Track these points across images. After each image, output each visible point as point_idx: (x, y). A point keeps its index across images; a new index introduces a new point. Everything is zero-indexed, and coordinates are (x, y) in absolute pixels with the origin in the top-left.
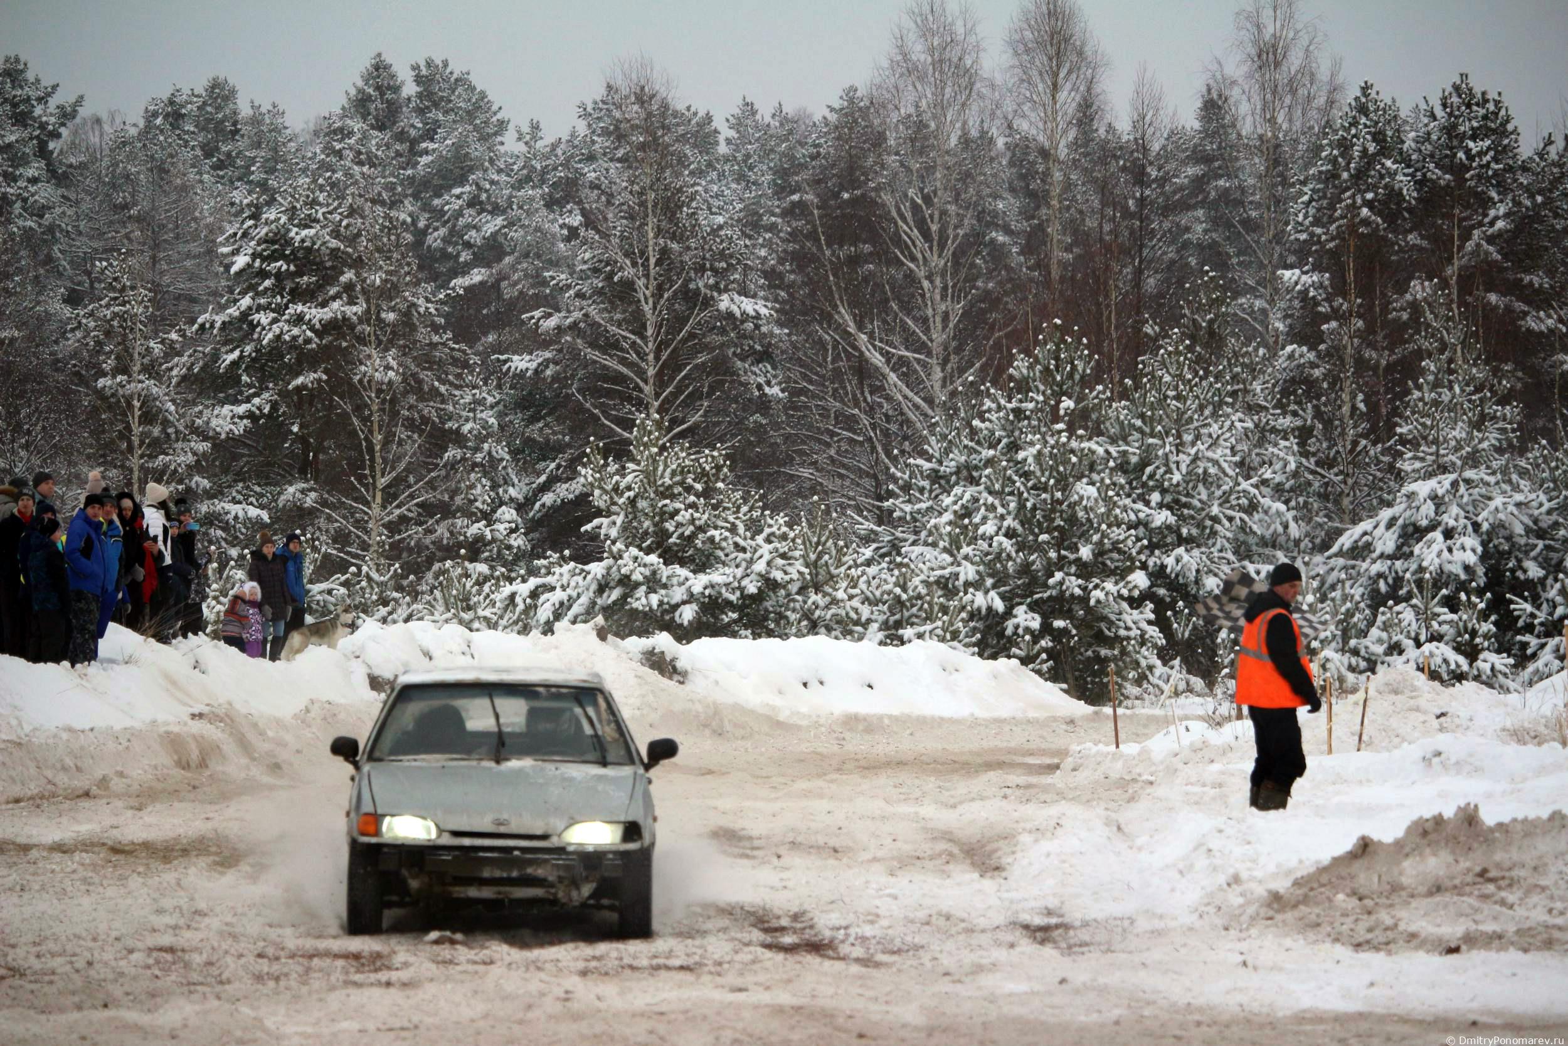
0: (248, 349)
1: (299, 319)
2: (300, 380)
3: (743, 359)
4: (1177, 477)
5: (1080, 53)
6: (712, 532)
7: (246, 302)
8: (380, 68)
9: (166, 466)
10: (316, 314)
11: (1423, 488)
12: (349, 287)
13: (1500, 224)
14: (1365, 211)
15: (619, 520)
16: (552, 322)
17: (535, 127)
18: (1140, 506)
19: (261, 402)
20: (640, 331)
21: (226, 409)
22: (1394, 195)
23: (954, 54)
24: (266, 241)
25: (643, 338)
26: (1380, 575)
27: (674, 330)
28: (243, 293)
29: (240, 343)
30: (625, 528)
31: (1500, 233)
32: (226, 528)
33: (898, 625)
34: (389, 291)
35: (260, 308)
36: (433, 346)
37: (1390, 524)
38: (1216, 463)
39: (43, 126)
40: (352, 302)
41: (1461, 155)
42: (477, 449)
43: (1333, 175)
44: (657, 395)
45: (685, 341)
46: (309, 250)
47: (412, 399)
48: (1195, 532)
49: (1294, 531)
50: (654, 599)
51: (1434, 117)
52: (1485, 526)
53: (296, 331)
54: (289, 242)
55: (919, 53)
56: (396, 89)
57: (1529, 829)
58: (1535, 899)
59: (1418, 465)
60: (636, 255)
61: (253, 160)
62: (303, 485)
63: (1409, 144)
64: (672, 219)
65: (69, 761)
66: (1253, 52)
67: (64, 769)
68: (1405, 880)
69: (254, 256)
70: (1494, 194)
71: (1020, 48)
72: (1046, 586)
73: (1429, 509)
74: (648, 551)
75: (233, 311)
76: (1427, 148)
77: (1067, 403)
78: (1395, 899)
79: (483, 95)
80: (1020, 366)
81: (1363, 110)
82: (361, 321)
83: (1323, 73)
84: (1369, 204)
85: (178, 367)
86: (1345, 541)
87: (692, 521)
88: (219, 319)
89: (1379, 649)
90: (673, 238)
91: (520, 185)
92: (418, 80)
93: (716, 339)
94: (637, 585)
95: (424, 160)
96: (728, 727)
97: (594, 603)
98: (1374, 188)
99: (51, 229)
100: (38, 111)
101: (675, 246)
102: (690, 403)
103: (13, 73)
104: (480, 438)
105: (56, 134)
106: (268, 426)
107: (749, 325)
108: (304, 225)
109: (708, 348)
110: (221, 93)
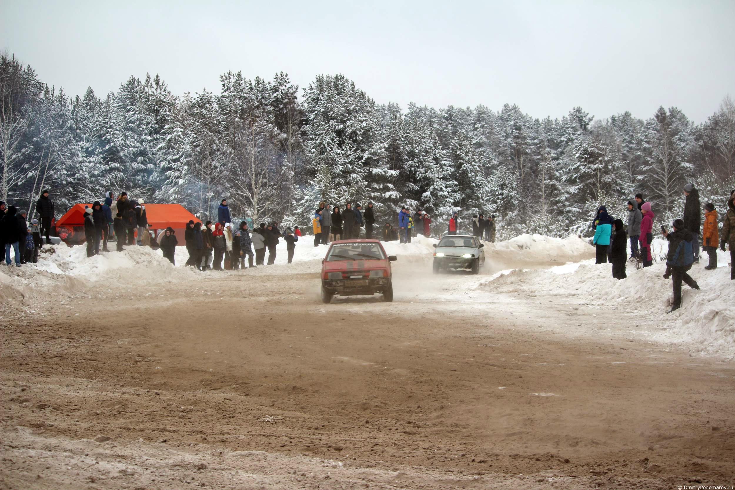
0: (579, 174)
2: (589, 181)
3: (687, 176)
7: (578, 164)
8: (661, 109)
9: (559, 200)
10: (594, 167)
12: (601, 161)
16: (645, 169)
17: (693, 123)
19: (581, 186)
20: (664, 170)
21: (573, 187)
24: (584, 151)
25: (665, 172)
27: (671, 169)
28: (578, 162)
29: (576, 173)
32: (573, 213)
34: (610, 161)
35: (582, 165)
39: (585, 122)
40: (601, 164)
42: (628, 196)
44: (667, 184)
45: (674, 172)
46: (592, 153)
47: (614, 185)
54: (588, 151)
55: (725, 110)
56: (665, 114)
60: (663, 154)
64: (672, 146)
69: (581, 154)
75: (575, 166)
77: (709, 188)
78: (504, 285)
79: (684, 115)
82: (603, 168)
85: (564, 178)
88: (573, 168)
90: (672, 150)
91: (689, 135)
92: (670, 112)
93: (681, 172)
100: (584, 119)
101: (672, 152)
102: (675, 186)
103: (579, 110)
104: (629, 194)
105: (588, 124)
106: (582, 191)
107: (689, 169)
108: (591, 147)
109: (679, 174)
110: (627, 115)
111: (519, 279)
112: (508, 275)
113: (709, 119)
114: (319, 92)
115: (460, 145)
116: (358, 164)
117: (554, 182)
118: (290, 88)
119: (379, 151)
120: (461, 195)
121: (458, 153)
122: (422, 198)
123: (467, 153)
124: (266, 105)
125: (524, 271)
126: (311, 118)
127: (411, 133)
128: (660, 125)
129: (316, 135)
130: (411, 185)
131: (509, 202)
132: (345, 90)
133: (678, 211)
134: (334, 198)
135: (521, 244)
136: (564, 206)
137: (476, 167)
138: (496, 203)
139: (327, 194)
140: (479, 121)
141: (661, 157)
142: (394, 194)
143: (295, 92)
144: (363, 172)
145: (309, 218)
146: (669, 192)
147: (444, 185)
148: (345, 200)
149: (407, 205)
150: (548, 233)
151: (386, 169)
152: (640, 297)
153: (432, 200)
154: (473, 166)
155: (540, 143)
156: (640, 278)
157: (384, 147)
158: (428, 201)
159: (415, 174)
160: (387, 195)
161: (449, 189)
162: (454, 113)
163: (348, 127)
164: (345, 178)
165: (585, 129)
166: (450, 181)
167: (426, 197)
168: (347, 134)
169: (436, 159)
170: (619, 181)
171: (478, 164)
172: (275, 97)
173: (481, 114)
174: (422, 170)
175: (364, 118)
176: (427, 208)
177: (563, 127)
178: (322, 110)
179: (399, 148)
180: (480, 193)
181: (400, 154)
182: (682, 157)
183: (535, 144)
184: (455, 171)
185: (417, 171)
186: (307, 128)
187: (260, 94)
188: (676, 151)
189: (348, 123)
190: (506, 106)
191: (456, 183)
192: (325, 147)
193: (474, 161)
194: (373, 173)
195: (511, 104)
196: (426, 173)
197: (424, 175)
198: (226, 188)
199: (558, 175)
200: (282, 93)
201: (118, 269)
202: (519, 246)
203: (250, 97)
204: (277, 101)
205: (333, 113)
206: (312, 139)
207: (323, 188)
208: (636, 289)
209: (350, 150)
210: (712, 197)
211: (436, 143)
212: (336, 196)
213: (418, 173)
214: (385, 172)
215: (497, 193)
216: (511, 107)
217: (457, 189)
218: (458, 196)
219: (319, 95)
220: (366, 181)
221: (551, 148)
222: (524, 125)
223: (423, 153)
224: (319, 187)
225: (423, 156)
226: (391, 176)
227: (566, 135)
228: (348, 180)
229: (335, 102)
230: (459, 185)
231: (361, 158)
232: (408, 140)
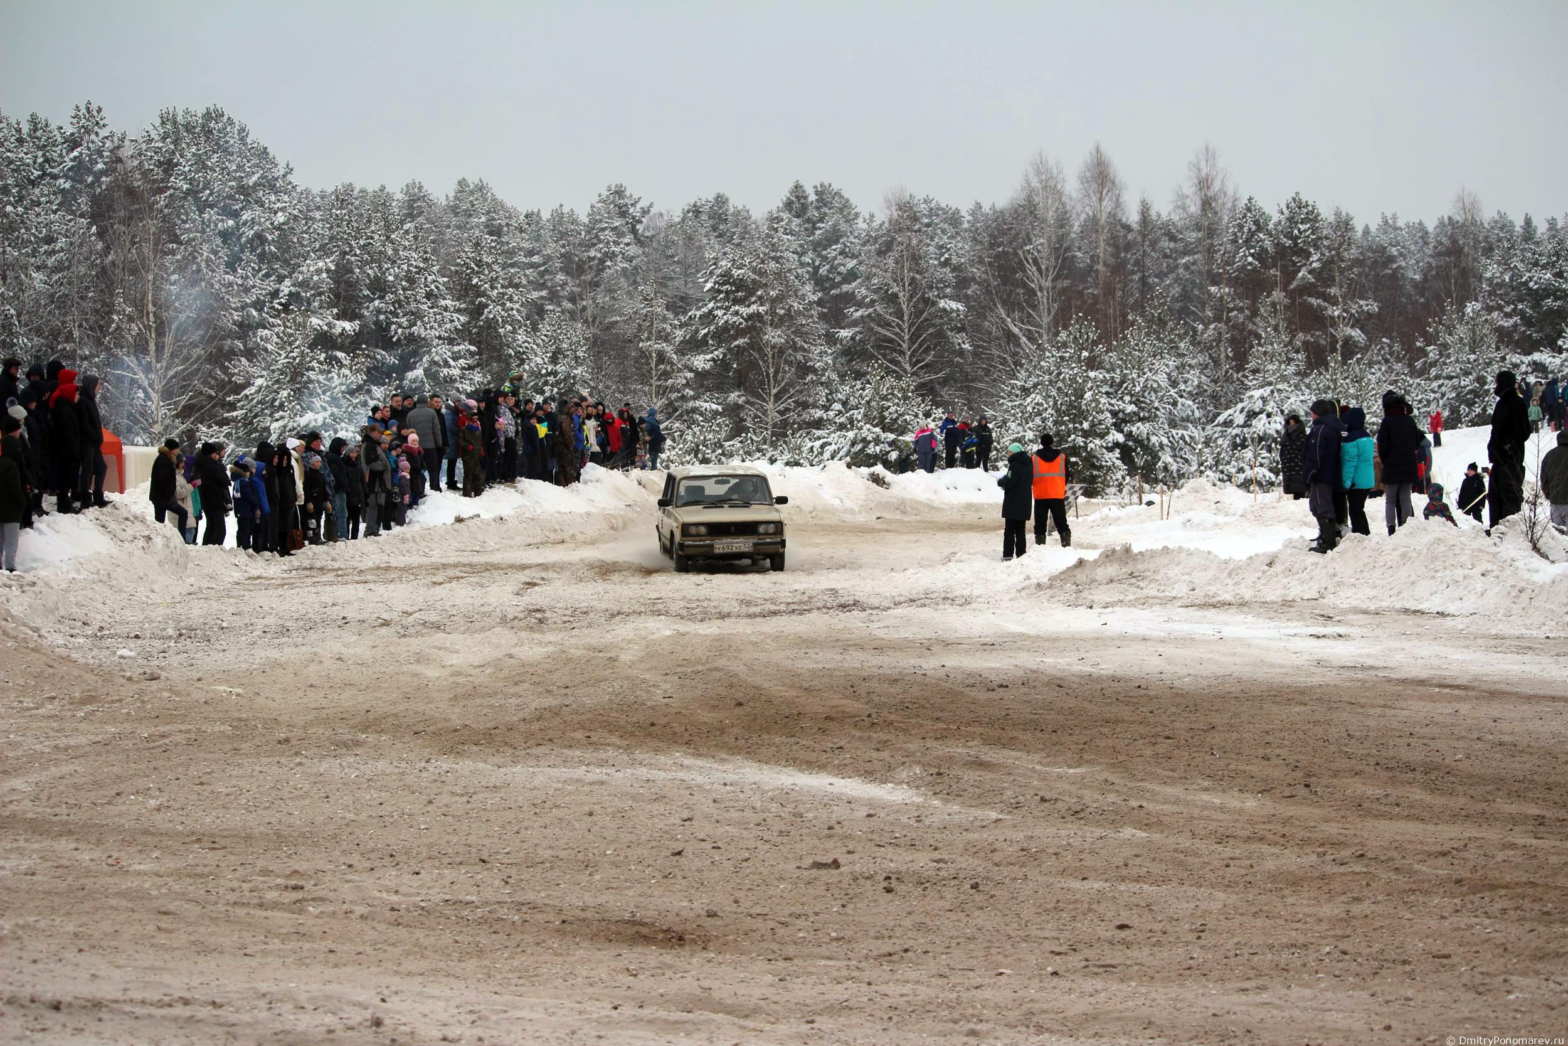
0: (712, 328)
1: (736, 313)
2: (736, 343)
3: (951, 331)
4: (1138, 389)
5: (1113, 183)
6: (907, 417)
7: (711, 305)
8: (797, 187)
10: (744, 311)
11: (1257, 393)
12: (760, 298)
13: (1314, 265)
14: (1250, 259)
15: (862, 411)
16: (858, 314)
17: (872, 216)
18: (1120, 403)
19: (718, 353)
20: (901, 318)
21: (702, 357)
22: (1264, 250)
23: (1052, 183)
24: (721, 275)
25: (903, 321)
26: (1237, 435)
27: (917, 317)
28: (710, 301)
29: (709, 324)
30: (865, 415)
31: (1314, 269)
32: (701, 414)
33: (996, 460)
34: (780, 299)
35: (718, 308)
36: (803, 325)
37: (1241, 411)
38: (1155, 381)
39: (634, 218)
40: (762, 305)
41: (1296, 231)
42: (823, 375)
43: (1235, 241)
44: (910, 348)
45: (922, 322)
46: (742, 280)
47: (790, 351)
48: (1147, 415)
49: (1197, 414)
50: (878, 449)
51: (1282, 213)
52: (1286, 412)
54: (732, 276)
56: (806, 198)
57: (1153, 554)
58: (1152, 585)
59: (1255, 382)
60: (899, 281)
61: (734, 233)
62: (737, 393)
63: (1271, 226)
64: (918, 264)
65: (557, 527)
66: (1197, 182)
67: (555, 530)
68: (1097, 578)
69: (715, 283)
70: (1312, 250)
71: (1083, 180)
72: (1067, 441)
73: (1260, 403)
74: (875, 426)
75: (705, 310)
76: (1280, 228)
77: (1085, 354)
78: (1093, 586)
79: (847, 200)
80: (1063, 336)
81: (1249, 210)
82: (766, 313)
83: (1230, 192)
84: (1252, 255)
86: (1221, 419)
87: (896, 411)
88: (698, 313)
89: (1233, 471)
90: (918, 272)
91: (864, 244)
92: (817, 193)
93: (938, 321)
94: (870, 442)
95: (818, 232)
96: (908, 509)
97: (849, 451)
98: (1253, 247)
99: (636, 268)
100: (631, 210)
101: (918, 276)
102: (927, 351)
103: (619, 192)
104: (824, 370)
105: (640, 222)
106: (722, 365)
107: (954, 314)
108: (739, 268)
109: (934, 325)
110: (721, 200)
111: (1126, 570)
114: (172, 147)
115: (479, 264)
116: (273, 308)
118: (107, 138)
119: (315, 278)
120: (484, 376)
121: (475, 281)
122: (406, 382)
123: (493, 282)
124: (55, 177)
127: (376, 237)
128: (796, 221)
130: (381, 354)
131: (570, 390)
132: (227, 142)
133: (1045, 406)
134: (319, 382)
137: (514, 312)
140: (411, 216)
141: (894, 289)
143: (118, 147)
145: (267, 429)
146: (913, 365)
147: (449, 354)
148: (343, 388)
149: (372, 399)
151: (330, 318)
154: (507, 310)
155: (545, 264)
157: (328, 271)
159: (387, 329)
161: (462, 362)
162: (356, 199)
163: (245, 224)
164: (243, 337)
165: (634, 231)
166: (459, 344)
167: (415, 381)
168: (243, 240)
169: (429, 295)
170: (799, 342)
171: (517, 306)
172: (75, 157)
173: (413, 201)
174: (404, 321)
175: (279, 205)
177: (593, 229)
178: (185, 187)
179: (352, 272)
180: (524, 370)
181: (353, 285)
182: (938, 289)
183: (540, 266)
184: (469, 323)
185: (393, 323)
187: (40, 153)
188: (927, 274)
189: (246, 216)
190: (462, 183)
191: (473, 348)
193: (511, 300)
195: (472, 180)
196: (412, 324)
197: (407, 331)
200: (89, 149)
203: (21, 160)
204: (80, 169)
205: (211, 194)
207: (297, 360)
209: (255, 276)
213: (393, 327)
215: (544, 371)
216: (472, 186)
217: (475, 361)
218: (478, 377)
219: (172, 153)
222: (507, 225)
223: (404, 283)
224: (287, 357)
225: (404, 289)
226: (341, 334)
227: (601, 246)
228: (250, 345)
229: (213, 170)
230: (480, 353)
231: (275, 294)
232: (369, 253)
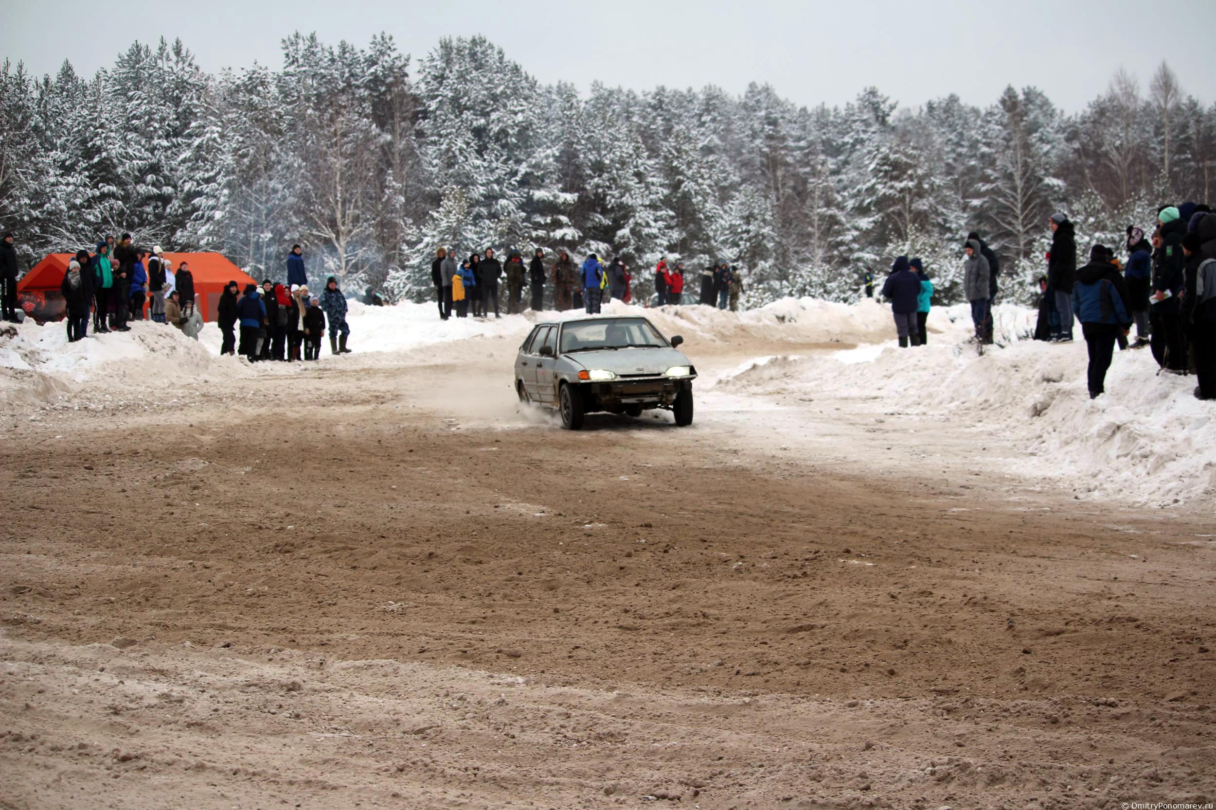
0: (874, 198)
2: (891, 209)
3: (1055, 200)
5: (1176, 90)
6: (934, 266)
7: (874, 181)
8: (1010, 90)
9: (841, 240)
10: (899, 185)
12: (911, 176)
16: (984, 189)
17: (1062, 112)
19: (878, 217)
20: (1016, 191)
21: (866, 220)
23: (1129, 90)
24: (883, 159)
25: (1017, 194)
27: (1028, 189)
28: (873, 178)
29: (871, 195)
34: (927, 176)
35: (880, 183)
39: (884, 112)
40: (912, 180)
42: (957, 233)
44: (1022, 214)
45: (1032, 194)
46: (897, 162)
47: (933, 216)
53: (891, 191)
54: (889, 159)
55: (1117, 90)
56: (1016, 97)
60: (1014, 163)
64: (1029, 151)
69: (877, 164)
71: (1153, 88)
75: (869, 184)
79: (1047, 100)
82: (914, 187)
85: (850, 204)
88: (864, 187)
90: (1032, 157)
91: (1057, 132)
92: (1025, 94)
93: (1043, 193)
95: (1023, 124)
100: (882, 106)
101: (1030, 160)
102: (1034, 216)
103: (873, 93)
105: (888, 115)
106: (881, 225)
107: (1056, 189)
108: (896, 152)
109: (1040, 197)
110: (953, 99)
111: (783, 372)
112: (765, 366)
113: (1090, 106)
114: (444, 65)
115: (679, 151)
116: (510, 184)
117: (833, 211)
118: (396, 58)
119: (545, 162)
120: (681, 234)
121: (675, 163)
122: (616, 239)
123: (689, 165)
124: (358, 87)
125: (791, 358)
126: (431, 109)
127: (597, 131)
128: (1007, 115)
129: (440, 136)
130: (598, 218)
131: (760, 245)
132: (487, 61)
133: (1040, 258)
134: (472, 239)
135: (781, 315)
136: (851, 250)
137: (705, 187)
138: (738, 246)
139: (461, 234)
140: (708, 111)
141: (1011, 169)
142: (570, 233)
143: (405, 65)
144: (518, 196)
146: (1024, 226)
147: (651, 217)
150: (826, 296)
151: (556, 192)
152: (986, 401)
153: (632, 242)
154: (699, 185)
155: (809, 147)
156: (986, 369)
157: (554, 156)
158: (626, 244)
159: (604, 199)
160: (558, 234)
161: (661, 224)
162: (667, 97)
163: (493, 122)
164: (489, 206)
165: (883, 122)
166: (661, 210)
167: (623, 237)
168: (491, 134)
169: (638, 175)
170: (941, 209)
171: (708, 182)
172: (372, 73)
173: (710, 99)
174: (616, 193)
175: (520, 108)
176: (624, 255)
177: (846, 121)
178: (450, 95)
179: (578, 157)
180: (712, 230)
181: (578, 167)
182: (1046, 170)
184: (671, 194)
185: (607, 195)
186: (425, 125)
187: (347, 70)
188: (1036, 159)
189: (494, 116)
190: (752, 85)
191: (672, 213)
192: (455, 156)
193: (702, 177)
194: (536, 197)
195: (760, 84)
196: (622, 196)
197: (618, 201)
198: (292, 225)
199: (840, 199)
200: (383, 67)
201: (121, 361)
202: (778, 317)
203: (332, 75)
204: (376, 80)
205: (469, 100)
206: (434, 143)
207: (454, 224)
208: (980, 387)
209: (497, 160)
210: (1097, 235)
211: (638, 148)
212: (475, 237)
213: (608, 198)
214: (555, 196)
215: (739, 230)
216: (760, 88)
217: (673, 223)
218: (676, 235)
219: (445, 69)
220: (523, 211)
221: (827, 155)
222: (782, 118)
223: (617, 165)
224: (447, 222)
225: (617, 169)
227: (852, 134)
228: (493, 211)
229: (471, 81)
230: (677, 216)
231: (514, 173)
232: (591, 143)
